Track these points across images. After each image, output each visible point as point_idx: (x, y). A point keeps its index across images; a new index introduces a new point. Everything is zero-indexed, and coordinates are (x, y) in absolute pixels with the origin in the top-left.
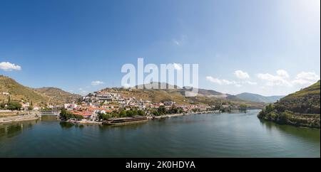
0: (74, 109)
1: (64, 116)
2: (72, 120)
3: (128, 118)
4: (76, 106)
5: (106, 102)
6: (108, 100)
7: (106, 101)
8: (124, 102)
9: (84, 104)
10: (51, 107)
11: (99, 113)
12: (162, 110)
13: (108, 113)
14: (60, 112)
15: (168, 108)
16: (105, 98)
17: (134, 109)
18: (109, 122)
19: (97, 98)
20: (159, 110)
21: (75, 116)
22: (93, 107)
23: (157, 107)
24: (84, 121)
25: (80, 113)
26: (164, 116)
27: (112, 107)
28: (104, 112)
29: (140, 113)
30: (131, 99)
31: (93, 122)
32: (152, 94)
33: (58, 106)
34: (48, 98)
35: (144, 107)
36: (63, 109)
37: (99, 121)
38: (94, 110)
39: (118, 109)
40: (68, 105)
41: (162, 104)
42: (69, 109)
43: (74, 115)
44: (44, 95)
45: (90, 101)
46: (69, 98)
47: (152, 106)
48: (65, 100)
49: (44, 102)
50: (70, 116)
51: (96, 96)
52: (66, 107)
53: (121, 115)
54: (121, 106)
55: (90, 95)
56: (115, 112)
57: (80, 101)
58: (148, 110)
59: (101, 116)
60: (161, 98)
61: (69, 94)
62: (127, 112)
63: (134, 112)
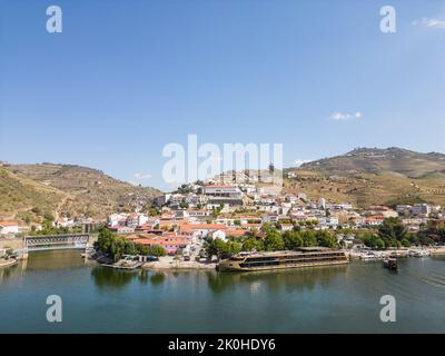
0: (139, 229)
1: (108, 249)
2: (130, 263)
3: (289, 253)
4: (143, 220)
5: (227, 209)
6: (232, 203)
7: (227, 205)
8: (275, 208)
9: (168, 212)
10: (66, 223)
11: (208, 239)
12: (392, 233)
13: (232, 238)
14: (94, 239)
15: (413, 225)
16: (224, 198)
17: (303, 229)
18: (236, 265)
19: (203, 198)
20: (383, 231)
21: (141, 250)
22: (193, 221)
23: (375, 222)
24: (164, 263)
25: (155, 241)
26: (402, 251)
27: (244, 222)
28: (220, 235)
29: (322, 239)
30: (293, 200)
31: (191, 263)
32: (356, 184)
33: (90, 220)
34: (60, 198)
35: (334, 221)
36: (105, 231)
37: (209, 261)
38: (194, 230)
39: (258, 227)
40: (122, 217)
41: (390, 214)
42: (122, 230)
43: (139, 247)
44: (45, 186)
45: (184, 205)
46: (125, 198)
47: (359, 220)
48: (114, 204)
49: (43, 207)
50: (126, 249)
51: (199, 191)
52: (114, 223)
53: (268, 243)
54: (266, 219)
55: (184, 190)
56: (250, 235)
57: (155, 205)
58: (346, 232)
59: (212, 247)
60: (388, 195)
61: (127, 187)
62: (285, 235)
63: (306, 236)
